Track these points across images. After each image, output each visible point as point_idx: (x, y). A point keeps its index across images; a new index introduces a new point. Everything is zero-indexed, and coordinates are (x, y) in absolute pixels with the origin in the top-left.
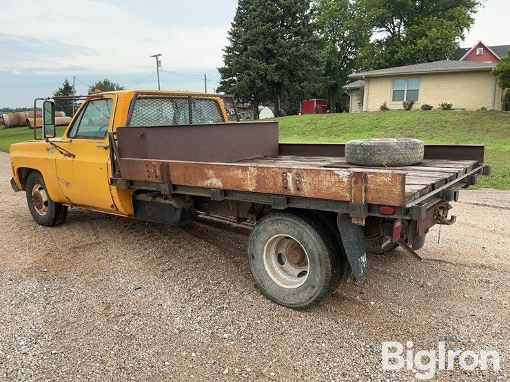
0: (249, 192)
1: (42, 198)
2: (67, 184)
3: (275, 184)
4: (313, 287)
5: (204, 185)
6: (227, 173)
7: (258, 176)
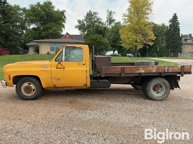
0: (153, 73)
1: (32, 88)
2: (58, 79)
3: (162, 70)
4: (167, 94)
5: (138, 72)
6: (147, 68)
7: (157, 68)
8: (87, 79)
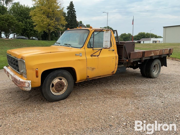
2: (93, 69)
8: (116, 65)
